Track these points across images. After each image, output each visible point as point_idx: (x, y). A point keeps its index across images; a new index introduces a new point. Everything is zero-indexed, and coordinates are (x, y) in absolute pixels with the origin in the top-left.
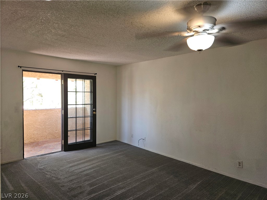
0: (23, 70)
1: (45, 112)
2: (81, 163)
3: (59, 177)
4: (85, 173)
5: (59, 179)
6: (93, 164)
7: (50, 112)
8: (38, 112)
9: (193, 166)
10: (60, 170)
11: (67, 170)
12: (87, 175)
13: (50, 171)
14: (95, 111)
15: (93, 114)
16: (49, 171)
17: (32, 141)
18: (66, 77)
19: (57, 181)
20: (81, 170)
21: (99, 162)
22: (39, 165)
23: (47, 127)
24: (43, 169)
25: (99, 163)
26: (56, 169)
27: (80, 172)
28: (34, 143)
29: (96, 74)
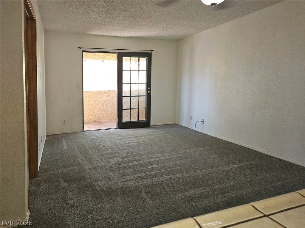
0: (83, 51)
2: (128, 138)
4: (128, 144)
5: (104, 146)
6: (139, 139)
7: (112, 94)
8: (101, 93)
10: (108, 140)
11: (114, 141)
14: (150, 90)
15: (147, 93)
16: (99, 141)
17: (96, 120)
18: (121, 55)
19: (102, 148)
22: (93, 136)
23: (109, 107)
24: (95, 139)
25: (146, 139)
26: (105, 140)
27: (124, 144)
29: (153, 50)
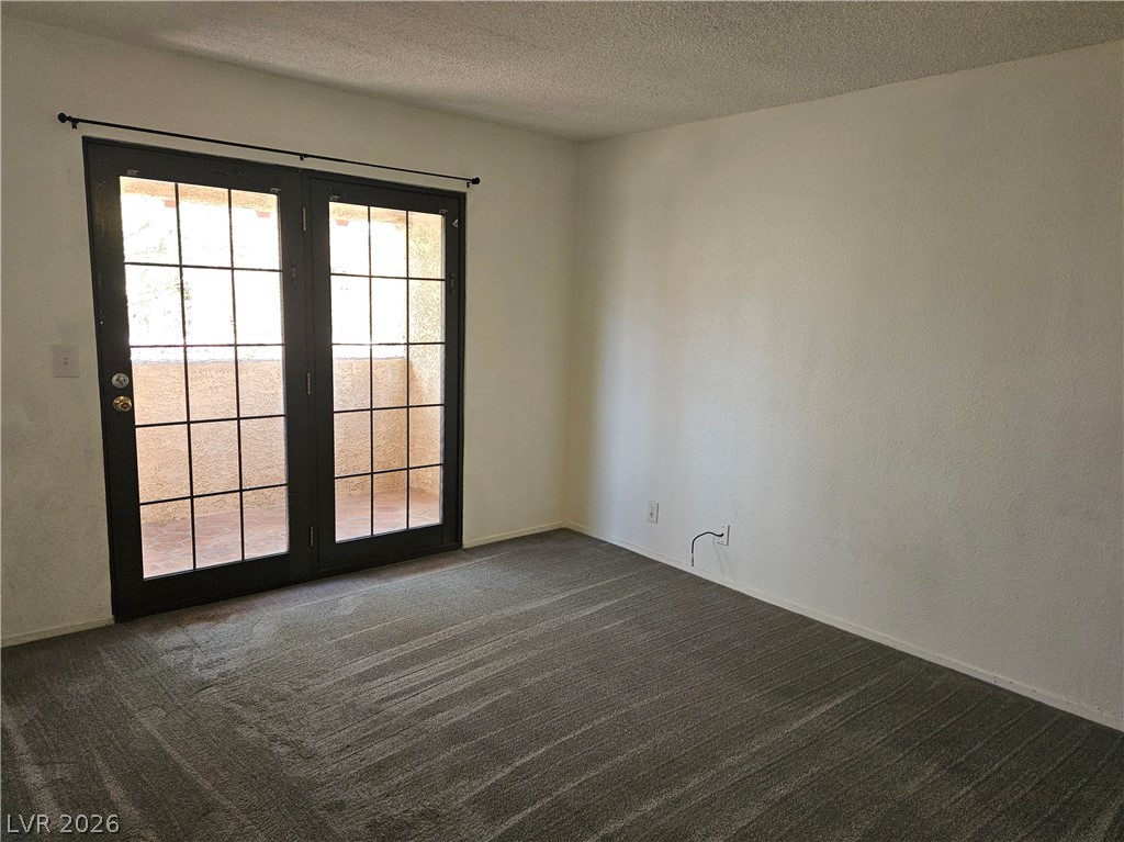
1: (214, 374)
2: (412, 656)
3: (310, 743)
4: (443, 719)
5: (310, 757)
6: (476, 665)
9: (1023, 701)
10: (305, 692)
11: (348, 696)
12: (457, 734)
13: (257, 697)
16: (254, 703)
19: (301, 771)
20: (418, 702)
21: (504, 652)
22: (194, 662)
25: (510, 661)
26: (286, 689)
27: (414, 715)
28: (163, 526)
29: (476, 181)
